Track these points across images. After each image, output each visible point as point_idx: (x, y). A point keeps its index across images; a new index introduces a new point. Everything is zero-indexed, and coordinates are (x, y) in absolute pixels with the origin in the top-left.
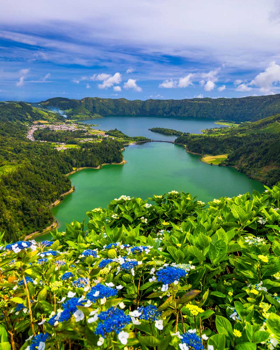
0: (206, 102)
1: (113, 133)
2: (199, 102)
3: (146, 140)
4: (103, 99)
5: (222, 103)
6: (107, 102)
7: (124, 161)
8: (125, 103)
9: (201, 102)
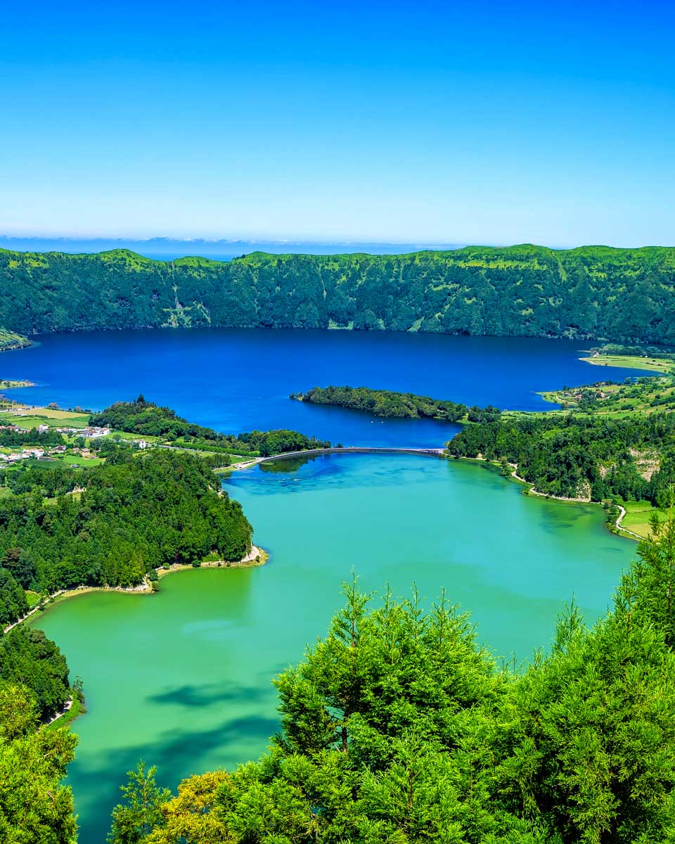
0: (523, 265)
1: (133, 418)
2: (492, 265)
3: (306, 446)
4: (21, 258)
5: (599, 270)
6: (45, 271)
7: (255, 552)
8: (134, 271)
9: (502, 264)
